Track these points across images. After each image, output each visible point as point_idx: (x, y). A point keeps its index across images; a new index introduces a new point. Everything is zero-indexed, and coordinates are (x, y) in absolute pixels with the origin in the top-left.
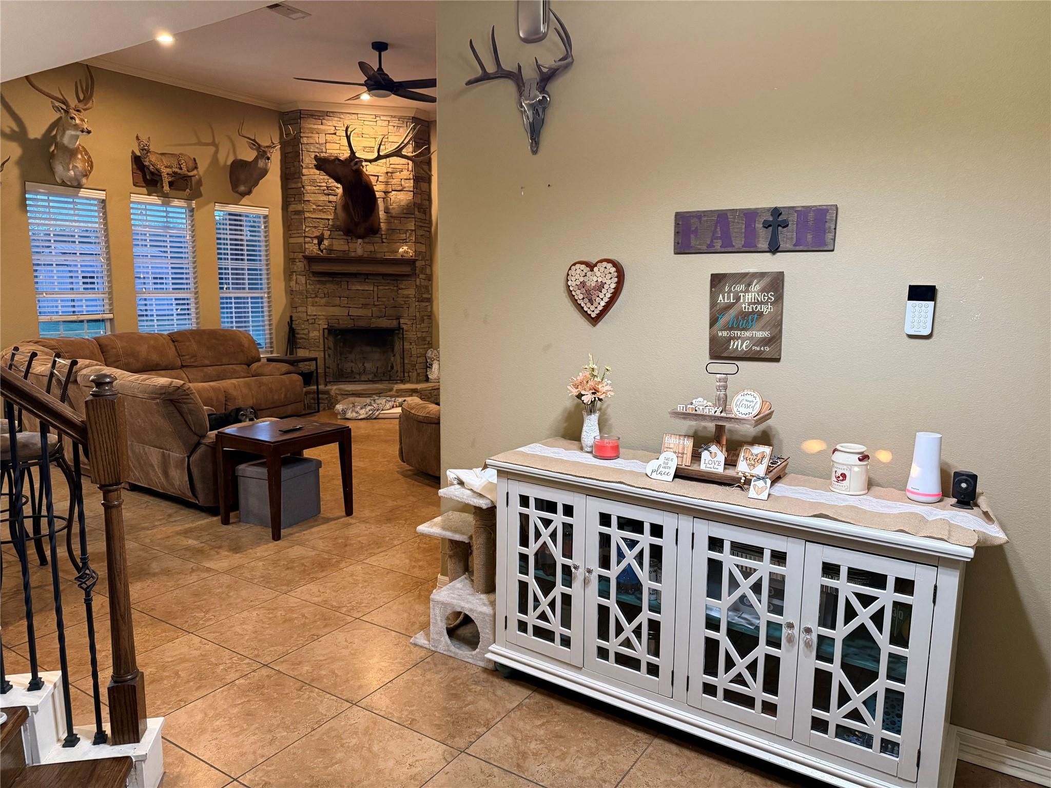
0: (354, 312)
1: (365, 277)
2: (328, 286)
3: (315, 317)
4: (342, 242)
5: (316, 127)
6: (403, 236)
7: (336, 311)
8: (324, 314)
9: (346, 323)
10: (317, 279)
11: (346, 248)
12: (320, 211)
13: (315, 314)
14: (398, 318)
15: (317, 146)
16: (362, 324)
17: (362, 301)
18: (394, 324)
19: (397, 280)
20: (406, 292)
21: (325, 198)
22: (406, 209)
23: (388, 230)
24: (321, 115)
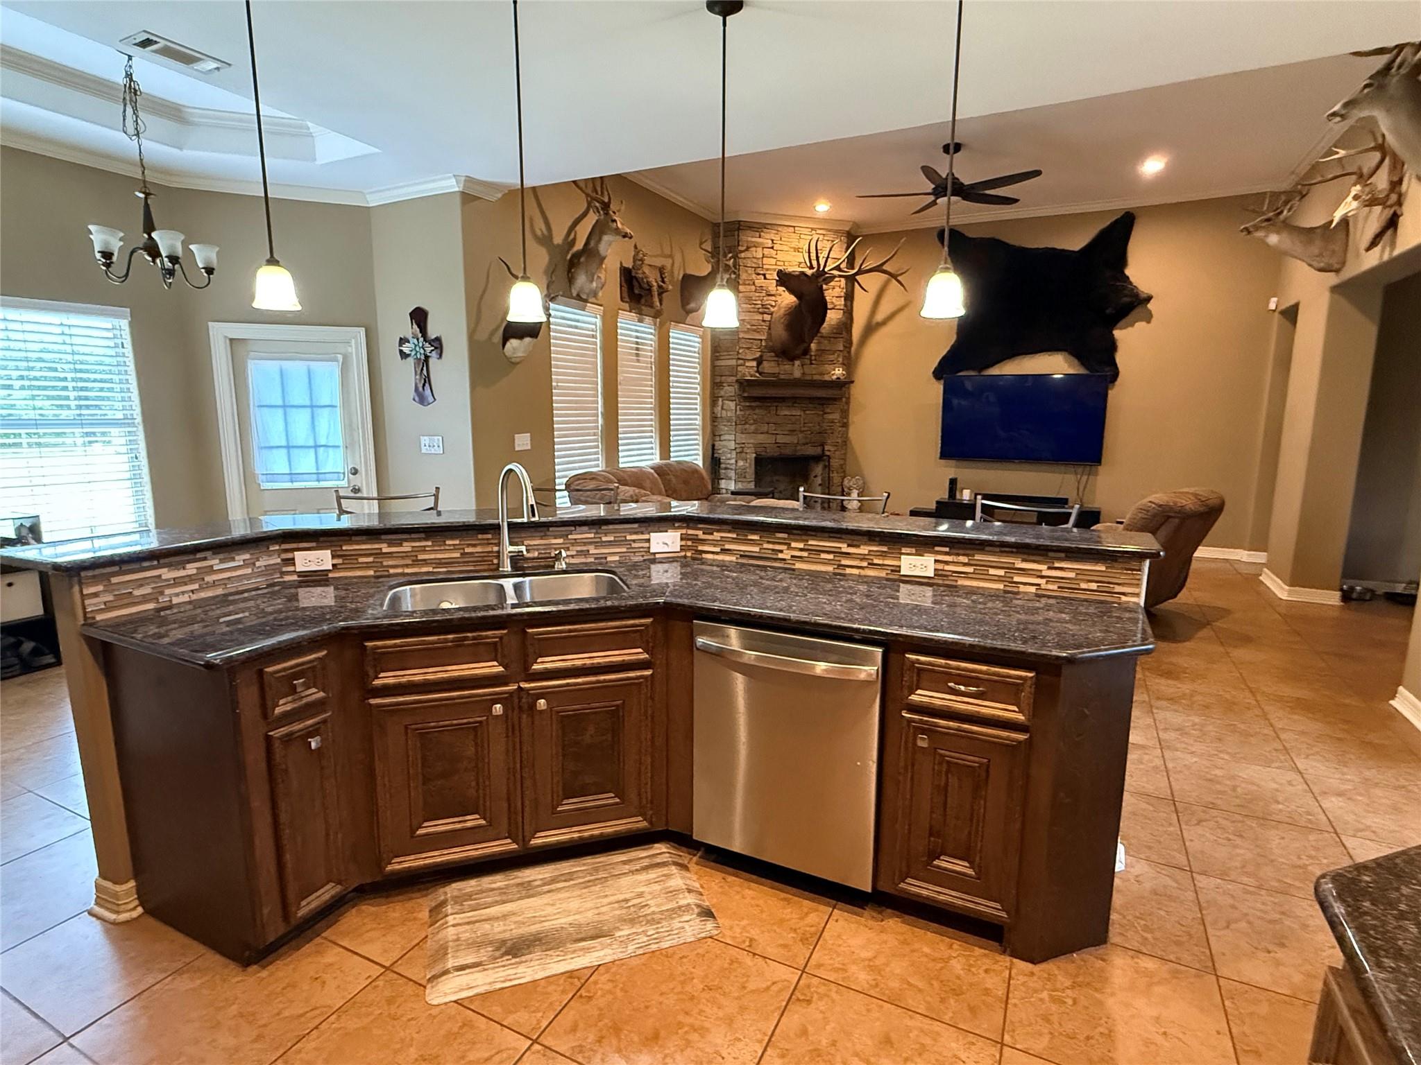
0: (781, 439)
1: (794, 401)
2: (757, 411)
3: (744, 446)
4: (773, 364)
5: (754, 239)
6: (832, 357)
7: (761, 438)
8: (752, 441)
9: (773, 452)
10: (748, 404)
11: (776, 370)
12: (754, 331)
13: (743, 441)
14: (822, 445)
15: (755, 260)
16: (788, 451)
17: (790, 427)
18: (819, 450)
19: (823, 404)
20: (831, 417)
21: (760, 317)
22: (837, 329)
23: (817, 350)
24: (759, 228)
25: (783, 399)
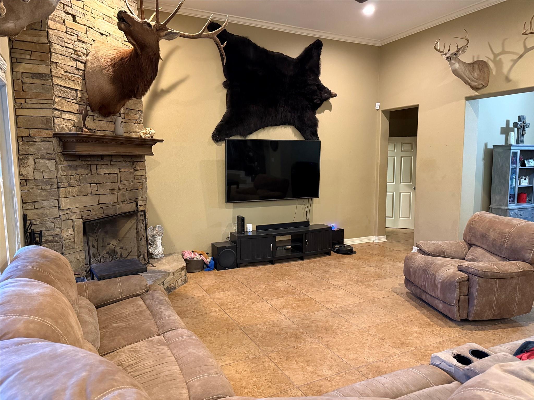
0: (105, 199)
1: (112, 159)
2: (79, 171)
3: (68, 212)
6: (136, 117)
7: (88, 201)
8: (77, 205)
9: (97, 214)
12: (69, 78)
13: (68, 207)
14: (136, 200)
16: (110, 211)
17: (109, 186)
18: (134, 206)
19: (132, 162)
25: (101, 157)
